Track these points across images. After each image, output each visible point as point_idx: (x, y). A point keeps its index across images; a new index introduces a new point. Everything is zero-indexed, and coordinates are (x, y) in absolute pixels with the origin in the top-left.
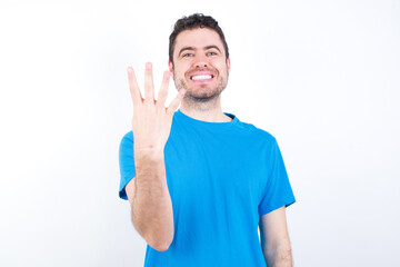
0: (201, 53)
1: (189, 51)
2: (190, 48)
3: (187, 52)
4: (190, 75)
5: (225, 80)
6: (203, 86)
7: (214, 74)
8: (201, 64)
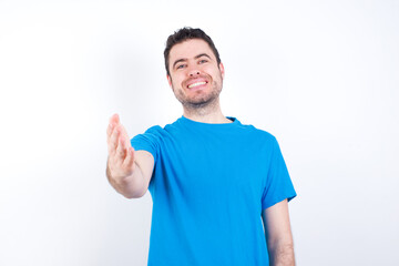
0: (193, 62)
1: (182, 63)
2: (181, 60)
3: (180, 63)
4: (186, 84)
5: (219, 84)
6: (199, 92)
7: (208, 79)
8: (194, 72)
